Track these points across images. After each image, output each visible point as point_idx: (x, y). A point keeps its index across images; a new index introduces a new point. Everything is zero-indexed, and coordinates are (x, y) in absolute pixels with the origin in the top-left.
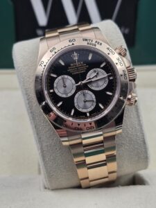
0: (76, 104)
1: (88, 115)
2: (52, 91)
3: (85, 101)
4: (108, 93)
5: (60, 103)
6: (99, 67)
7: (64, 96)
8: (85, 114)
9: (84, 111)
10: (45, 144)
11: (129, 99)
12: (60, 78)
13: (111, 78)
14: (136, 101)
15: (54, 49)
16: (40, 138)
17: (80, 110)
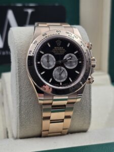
0: (54, 75)
1: (61, 84)
2: (39, 63)
3: (60, 75)
4: (77, 72)
5: (44, 72)
6: (73, 53)
7: (47, 68)
8: (59, 83)
9: (59, 81)
10: (23, 101)
11: (89, 79)
12: (46, 55)
13: (80, 62)
14: (93, 81)
15: (45, 34)
16: (21, 96)
17: (56, 80)
